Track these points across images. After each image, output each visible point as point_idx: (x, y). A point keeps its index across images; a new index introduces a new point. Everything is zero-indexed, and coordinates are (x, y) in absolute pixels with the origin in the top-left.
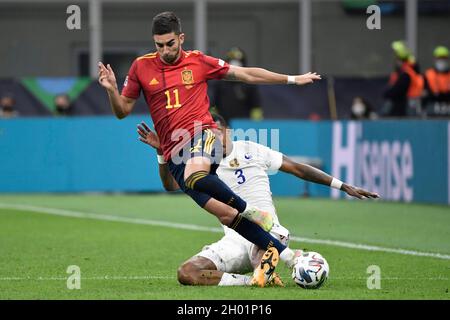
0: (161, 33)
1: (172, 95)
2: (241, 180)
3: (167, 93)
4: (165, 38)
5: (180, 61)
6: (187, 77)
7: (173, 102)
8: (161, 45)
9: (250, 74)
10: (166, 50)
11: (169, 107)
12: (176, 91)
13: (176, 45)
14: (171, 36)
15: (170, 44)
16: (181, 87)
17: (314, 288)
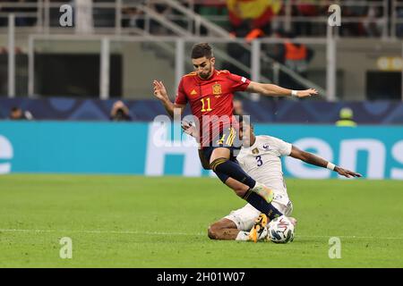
0: (196, 58)
1: (206, 102)
2: (259, 163)
3: (202, 100)
4: (199, 61)
5: (212, 77)
6: (217, 89)
7: (206, 108)
8: (197, 66)
9: (266, 88)
10: (200, 70)
11: (203, 110)
12: (208, 99)
13: (208, 66)
14: (204, 59)
15: (203, 65)
16: (212, 96)
17: (283, 243)
